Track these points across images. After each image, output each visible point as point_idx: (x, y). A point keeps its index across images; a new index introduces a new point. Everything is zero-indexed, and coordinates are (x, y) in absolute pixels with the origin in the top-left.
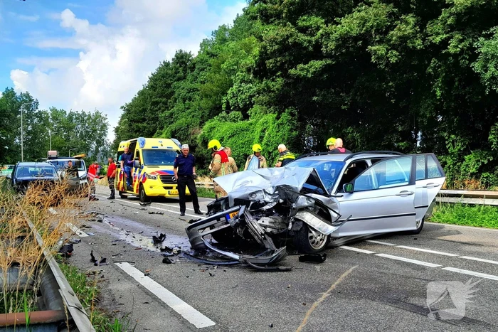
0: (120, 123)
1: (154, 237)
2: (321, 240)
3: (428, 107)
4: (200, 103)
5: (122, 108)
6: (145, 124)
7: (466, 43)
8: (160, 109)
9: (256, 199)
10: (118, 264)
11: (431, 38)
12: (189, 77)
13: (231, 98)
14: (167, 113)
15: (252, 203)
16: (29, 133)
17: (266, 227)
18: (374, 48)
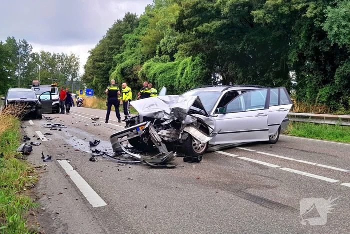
0: (87, 63)
1: (90, 143)
2: (202, 146)
3: (294, 54)
4: (141, 49)
5: (89, 52)
6: (104, 63)
7: (318, 10)
8: (114, 53)
9: (159, 117)
10: (59, 161)
11: (294, 6)
12: (135, 31)
13: (163, 46)
14: (119, 56)
15: (155, 120)
16: (25, 68)
17: (164, 136)
18: (255, 12)
